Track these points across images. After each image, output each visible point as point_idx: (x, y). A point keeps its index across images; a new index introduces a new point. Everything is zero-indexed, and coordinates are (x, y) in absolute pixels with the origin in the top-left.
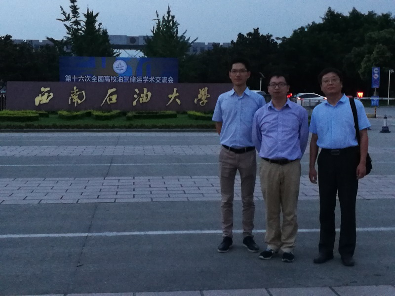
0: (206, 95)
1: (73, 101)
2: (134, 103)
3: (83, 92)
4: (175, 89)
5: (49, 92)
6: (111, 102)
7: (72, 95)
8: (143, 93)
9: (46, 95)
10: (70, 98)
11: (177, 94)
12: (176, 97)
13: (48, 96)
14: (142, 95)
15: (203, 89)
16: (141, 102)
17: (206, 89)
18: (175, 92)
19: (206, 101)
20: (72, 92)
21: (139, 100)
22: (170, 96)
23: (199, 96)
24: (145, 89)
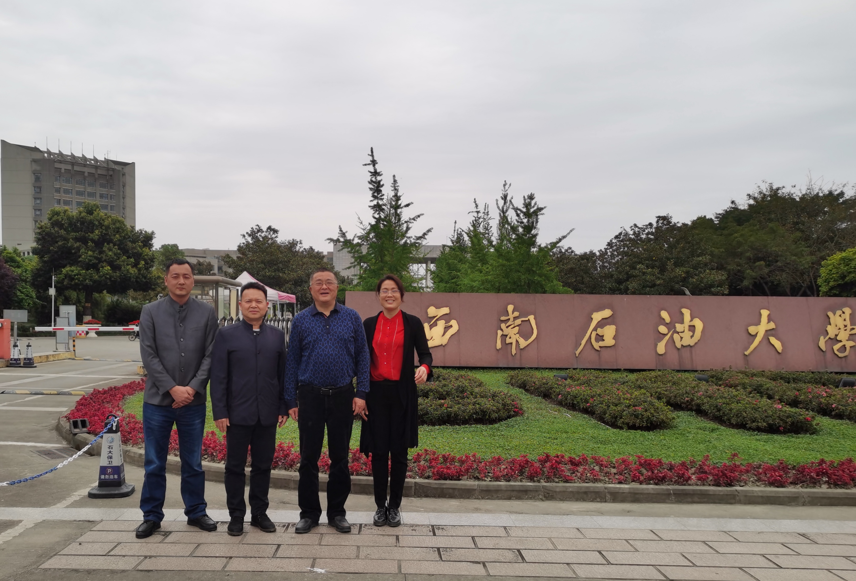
0: (849, 327)
1: (508, 341)
2: (661, 348)
3: (531, 318)
4: (765, 313)
5: (446, 317)
6: (601, 344)
7: (503, 326)
8: (682, 322)
9: (441, 324)
10: (500, 333)
11: (772, 325)
12: (769, 333)
13: (447, 328)
14: (679, 327)
15: (838, 312)
16: (678, 345)
17: (848, 311)
18: (764, 318)
19: (852, 343)
20: (503, 318)
21: (672, 340)
22: (752, 330)
23: (831, 330)
24: (687, 313)
